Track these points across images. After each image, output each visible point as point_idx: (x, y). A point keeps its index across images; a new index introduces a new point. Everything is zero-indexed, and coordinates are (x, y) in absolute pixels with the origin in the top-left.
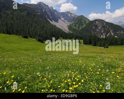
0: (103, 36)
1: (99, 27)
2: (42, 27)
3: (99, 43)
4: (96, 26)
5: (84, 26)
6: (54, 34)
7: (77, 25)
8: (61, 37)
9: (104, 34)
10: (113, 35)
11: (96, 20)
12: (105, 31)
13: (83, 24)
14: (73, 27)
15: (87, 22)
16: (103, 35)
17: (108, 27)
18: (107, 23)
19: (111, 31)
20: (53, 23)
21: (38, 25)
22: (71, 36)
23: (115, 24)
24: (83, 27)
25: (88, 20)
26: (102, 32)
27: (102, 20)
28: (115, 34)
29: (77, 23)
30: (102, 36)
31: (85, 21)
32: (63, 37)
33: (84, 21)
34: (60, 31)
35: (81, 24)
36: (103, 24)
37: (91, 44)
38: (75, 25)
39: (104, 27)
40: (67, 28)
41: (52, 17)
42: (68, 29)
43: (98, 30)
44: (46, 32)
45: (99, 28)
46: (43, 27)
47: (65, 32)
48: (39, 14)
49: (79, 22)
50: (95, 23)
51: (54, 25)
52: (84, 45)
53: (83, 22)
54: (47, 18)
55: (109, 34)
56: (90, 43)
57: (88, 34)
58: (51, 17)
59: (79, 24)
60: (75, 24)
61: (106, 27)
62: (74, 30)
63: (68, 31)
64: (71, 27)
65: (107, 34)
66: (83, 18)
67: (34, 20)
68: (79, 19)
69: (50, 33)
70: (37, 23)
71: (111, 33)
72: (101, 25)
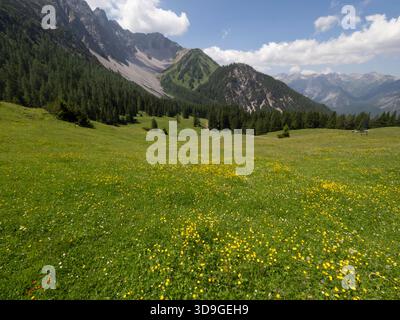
0: (251, 108)
1: (241, 83)
4: (235, 81)
5: (205, 79)
6: (118, 99)
7: (186, 75)
8: (143, 109)
9: (252, 103)
10: (273, 104)
11: (233, 66)
12: (254, 93)
13: (202, 75)
14: (175, 81)
15: (213, 69)
16: (250, 105)
17: (260, 84)
18: (259, 75)
19: (268, 96)
20: (111, 64)
21: (54, 68)
22: (174, 107)
23: (277, 78)
24: (202, 82)
25: (215, 63)
26: (249, 98)
27: (248, 66)
28: (276, 102)
29: (185, 71)
30: (249, 108)
31: (206, 67)
32: (151, 110)
33: (204, 66)
34: (139, 90)
35: (196, 73)
36: (251, 76)
38: (181, 77)
39: (252, 84)
40: (158, 83)
41: (106, 46)
42: (161, 88)
43: (239, 93)
44: (90, 94)
45: (242, 86)
46: (77, 76)
47: (153, 97)
49: (192, 68)
50: (233, 73)
51: (115, 70)
53: (202, 68)
54: (88, 45)
55: (263, 103)
57: (216, 101)
58: (101, 45)
59: (191, 72)
60: (179, 73)
61: (258, 85)
62: (178, 90)
63: (163, 93)
64: (171, 81)
65: (260, 102)
66: (201, 57)
67: (35, 46)
68: (191, 58)
69: (105, 97)
70: (48, 59)
71: (267, 100)
72: (246, 78)
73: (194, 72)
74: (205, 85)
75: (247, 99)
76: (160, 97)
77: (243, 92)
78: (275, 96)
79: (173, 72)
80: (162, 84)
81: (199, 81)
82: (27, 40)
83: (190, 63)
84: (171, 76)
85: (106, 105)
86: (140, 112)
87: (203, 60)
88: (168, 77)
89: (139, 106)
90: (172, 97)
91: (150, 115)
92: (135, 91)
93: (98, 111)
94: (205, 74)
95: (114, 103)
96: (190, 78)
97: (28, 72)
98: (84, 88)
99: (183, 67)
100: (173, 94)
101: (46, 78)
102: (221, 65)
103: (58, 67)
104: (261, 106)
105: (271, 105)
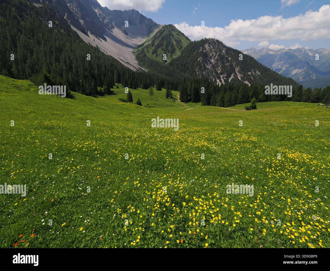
0: (221, 81)
1: (211, 58)
2: (53, 50)
4: (206, 56)
5: (178, 53)
6: (96, 72)
7: (160, 50)
8: (119, 82)
9: (222, 76)
10: (241, 77)
11: (204, 41)
12: (224, 67)
13: (175, 49)
14: (149, 55)
15: (185, 44)
16: (219, 78)
17: (230, 59)
18: (229, 49)
19: (237, 70)
20: (90, 39)
21: (39, 43)
22: (148, 79)
24: (174, 57)
25: (187, 38)
26: (219, 72)
27: (218, 41)
28: (244, 76)
29: (158, 46)
30: (218, 81)
31: (179, 42)
32: (126, 82)
33: (176, 41)
34: (115, 64)
35: (169, 48)
36: (221, 51)
37: (199, 101)
38: (155, 52)
39: (222, 58)
40: (134, 57)
41: (86, 22)
42: (136, 62)
43: (209, 67)
44: (71, 68)
45: (212, 60)
46: (60, 50)
47: (129, 70)
48: (37, 5)
49: (165, 43)
50: (204, 48)
51: (94, 45)
52: (183, 103)
53: (174, 43)
54: (69, 22)
55: (232, 77)
56: (196, 99)
57: (187, 75)
58: (82, 21)
59: (164, 47)
60: (153, 48)
61: (227, 59)
62: (152, 64)
63: (137, 66)
64: (145, 55)
65: (229, 76)
66: (174, 33)
67: (22, 23)
68: (165, 33)
69: (85, 70)
70: (33, 36)
71: (236, 74)
72: (216, 53)
73: (167, 46)
74: (177, 59)
75: (216, 73)
76: (135, 70)
77: (213, 66)
78: (244, 70)
79: (148, 47)
80: (138, 58)
81: (171, 56)
82: (15, 18)
83: (163, 39)
84: (145, 50)
85: (85, 77)
86: (116, 84)
87: (176, 36)
88: (143, 51)
89: (115, 78)
90: (146, 71)
92: (112, 65)
93: (78, 84)
94: (177, 49)
95: (93, 76)
97: (16, 47)
98: (65, 62)
99: (157, 43)
100: (148, 67)
101: (32, 52)
103: (42, 42)
104: (230, 79)
105: (240, 78)
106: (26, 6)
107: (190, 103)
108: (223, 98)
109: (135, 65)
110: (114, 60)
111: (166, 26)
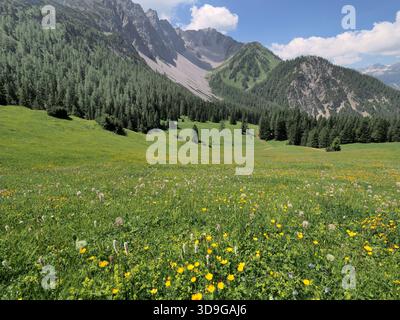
0: (324, 112)
1: (310, 81)
2: (119, 80)
3: (311, 134)
4: (301, 78)
5: (263, 77)
6: (161, 103)
7: (239, 74)
8: (185, 114)
9: (325, 106)
10: (357, 107)
11: (301, 60)
12: (329, 93)
13: (259, 72)
14: (227, 81)
15: (273, 65)
16: (322, 108)
17: (339, 81)
18: (337, 69)
19: (350, 96)
20: (158, 66)
21: (105, 73)
22: (220, 111)
23: (364, 73)
24: (258, 81)
25: (277, 57)
26: (321, 99)
27: (320, 59)
28: (362, 104)
29: (237, 70)
30: (320, 112)
31: (265, 63)
32: (194, 114)
33: (261, 61)
34: (183, 93)
35: (252, 71)
36: (325, 71)
37: (285, 138)
38: (233, 76)
39: (326, 81)
40: (207, 83)
41: (155, 47)
42: (209, 89)
43: (307, 93)
44: (134, 98)
45: (312, 85)
46: (124, 80)
47: (199, 100)
48: (105, 33)
49: (246, 65)
50: (299, 69)
51: (161, 72)
52: (262, 141)
53: (259, 64)
54: (137, 48)
55: (342, 105)
56: (282, 136)
57: (275, 104)
58: (150, 46)
59: (245, 70)
60: (231, 72)
61: (334, 82)
62: (229, 91)
63: (210, 94)
64: (221, 81)
65: (337, 105)
66: (258, 52)
67: (92, 54)
68: (246, 53)
69: (149, 101)
70: (101, 66)
71: (348, 102)
72: (318, 74)
73: (249, 69)
74: (262, 85)
75: (318, 101)
76: (205, 99)
77: (312, 92)
78: (361, 96)
79: (224, 70)
80: (211, 84)
81: (255, 80)
82: (86, 49)
83: (244, 60)
84: (222, 75)
85: (148, 109)
86: (182, 116)
87: (262, 56)
88: (218, 75)
89: (181, 110)
90: (221, 99)
91: (193, 119)
92: (179, 94)
93: (140, 117)
94: (263, 72)
95: (156, 108)
96: (243, 77)
97: (84, 79)
98: (129, 93)
99: (236, 65)
100: (223, 95)
101: (98, 83)
102: (284, 60)
103: (109, 72)
104: (339, 109)
105: (354, 108)
106: (97, 36)
107: (273, 141)
108: (316, 135)
109: (208, 93)
110: (183, 88)
111: (249, 45)
